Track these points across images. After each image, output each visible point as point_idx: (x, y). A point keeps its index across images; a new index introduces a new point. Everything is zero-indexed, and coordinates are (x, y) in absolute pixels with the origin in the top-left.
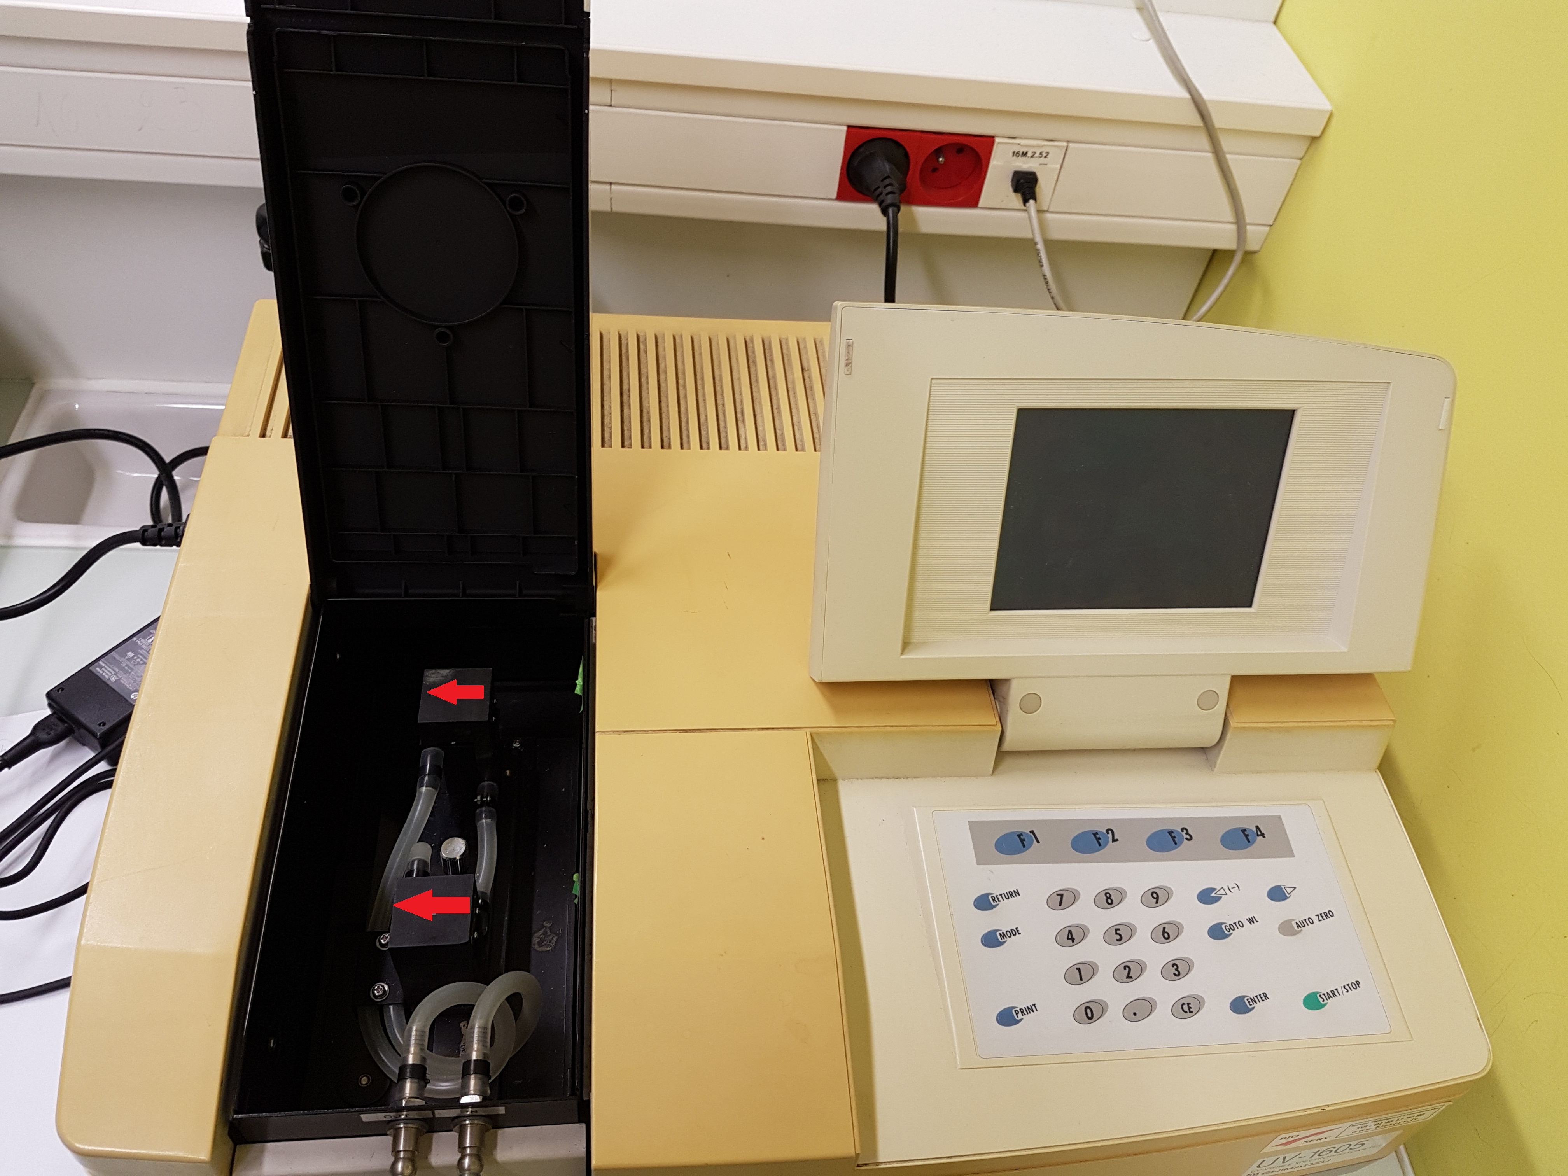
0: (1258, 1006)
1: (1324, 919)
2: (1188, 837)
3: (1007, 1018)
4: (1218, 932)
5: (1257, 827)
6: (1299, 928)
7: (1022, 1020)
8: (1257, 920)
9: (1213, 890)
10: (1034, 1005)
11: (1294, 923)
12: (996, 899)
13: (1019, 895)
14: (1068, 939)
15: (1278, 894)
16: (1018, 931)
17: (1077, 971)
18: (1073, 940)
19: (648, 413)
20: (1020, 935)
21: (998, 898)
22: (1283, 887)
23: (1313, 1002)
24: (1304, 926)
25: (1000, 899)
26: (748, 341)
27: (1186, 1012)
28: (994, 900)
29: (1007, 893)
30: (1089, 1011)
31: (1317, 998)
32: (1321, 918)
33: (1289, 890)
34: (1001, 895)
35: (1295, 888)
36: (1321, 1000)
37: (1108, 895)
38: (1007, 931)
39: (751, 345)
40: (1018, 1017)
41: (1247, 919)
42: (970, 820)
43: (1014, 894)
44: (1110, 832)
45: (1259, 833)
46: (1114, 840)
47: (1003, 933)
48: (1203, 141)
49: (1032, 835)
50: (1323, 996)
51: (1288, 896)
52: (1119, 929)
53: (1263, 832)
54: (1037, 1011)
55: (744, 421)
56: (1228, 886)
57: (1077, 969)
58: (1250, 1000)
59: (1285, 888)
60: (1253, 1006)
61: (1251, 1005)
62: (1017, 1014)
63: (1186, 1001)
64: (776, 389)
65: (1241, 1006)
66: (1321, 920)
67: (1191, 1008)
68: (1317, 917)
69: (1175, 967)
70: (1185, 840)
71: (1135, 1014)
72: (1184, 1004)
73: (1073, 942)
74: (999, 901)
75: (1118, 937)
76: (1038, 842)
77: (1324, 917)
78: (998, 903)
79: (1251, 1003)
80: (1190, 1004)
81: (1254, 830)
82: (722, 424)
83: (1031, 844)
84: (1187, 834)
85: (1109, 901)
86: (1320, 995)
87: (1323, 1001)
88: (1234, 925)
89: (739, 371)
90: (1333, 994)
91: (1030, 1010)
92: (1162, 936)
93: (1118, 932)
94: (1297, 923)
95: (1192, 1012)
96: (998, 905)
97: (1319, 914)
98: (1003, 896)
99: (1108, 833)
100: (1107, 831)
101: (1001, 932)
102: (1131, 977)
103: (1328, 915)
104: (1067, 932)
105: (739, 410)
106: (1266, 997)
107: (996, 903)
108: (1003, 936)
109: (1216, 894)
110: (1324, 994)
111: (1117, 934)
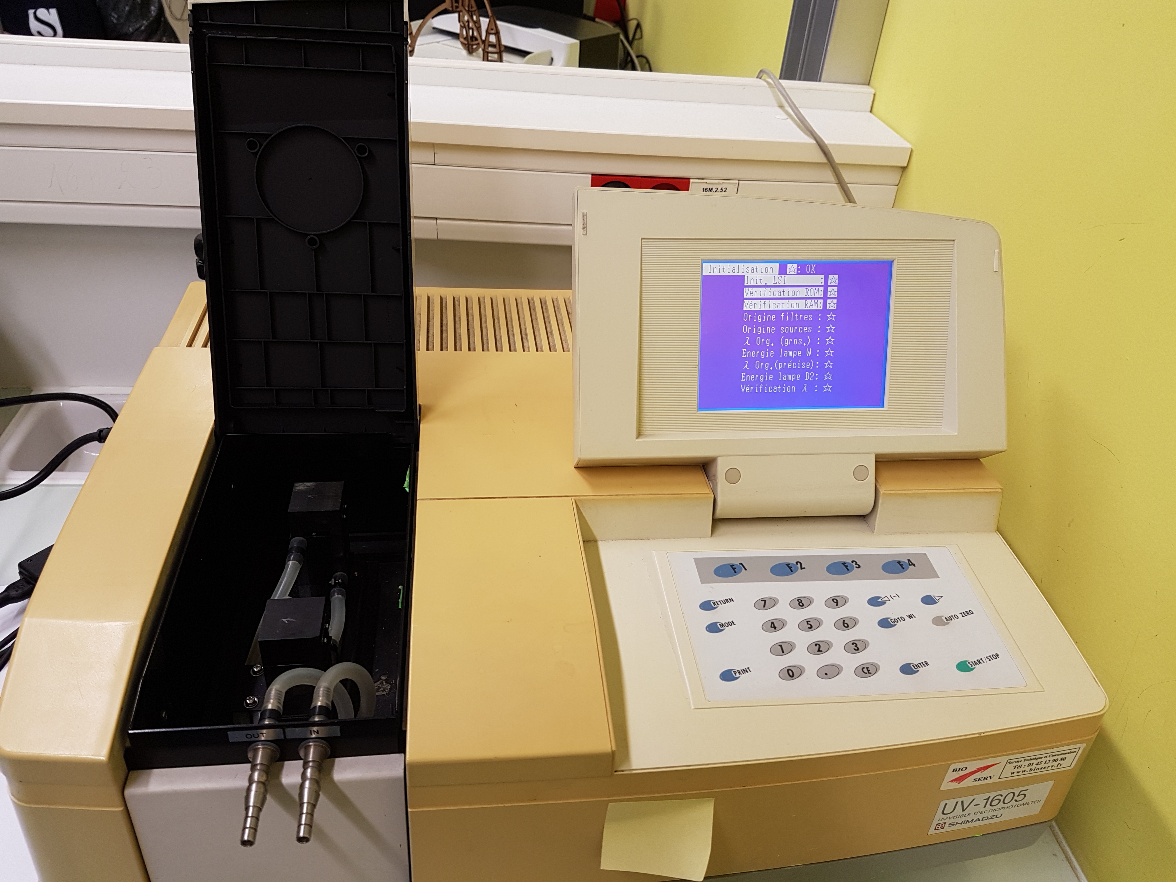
0: (922, 669)
1: (966, 616)
2: (857, 566)
3: (728, 676)
4: (885, 623)
5: (909, 560)
6: (948, 621)
7: (739, 677)
8: (915, 616)
9: (880, 597)
10: (748, 668)
11: (944, 618)
12: (716, 604)
13: (733, 601)
14: (771, 627)
15: (928, 600)
16: (733, 623)
17: (780, 647)
18: (775, 628)
19: (460, 335)
20: (735, 625)
21: (717, 603)
22: (932, 596)
23: (964, 667)
24: (952, 620)
25: (719, 603)
26: (530, 300)
27: (866, 673)
28: (714, 604)
29: (724, 600)
30: (790, 672)
31: (967, 665)
32: (964, 615)
33: (938, 598)
34: (720, 601)
35: (942, 597)
36: (970, 666)
37: (800, 601)
38: (725, 623)
39: (532, 302)
40: (736, 675)
41: (907, 616)
42: (694, 557)
43: (729, 601)
44: (798, 563)
45: (911, 564)
46: (802, 568)
47: (722, 624)
48: (829, 175)
49: (741, 565)
50: (971, 663)
51: (937, 601)
52: (810, 621)
53: (914, 563)
54: (750, 671)
55: (527, 339)
56: (890, 596)
57: (779, 645)
58: (915, 666)
59: (934, 596)
60: (917, 669)
61: (916, 669)
62: (735, 674)
63: (865, 666)
64: (549, 323)
65: (908, 669)
66: (964, 616)
67: (869, 670)
68: (961, 614)
69: (855, 645)
70: (855, 568)
71: (826, 674)
72: (864, 668)
73: (775, 629)
74: (718, 605)
75: (809, 626)
76: (746, 569)
77: (966, 614)
78: (717, 606)
79: (916, 667)
80: (868, 668)
81: (907, 562)
82: (512, 340)
83: (741, 571)
84: (856, 564)
85: (801, 604)
86: (969, 663)
87: (972, 666)
88: (898, 619)
89: (524, 314)
90: (979, 662)
91: (745, 671)
92: (843, 626)
93: (809, 623)
94: (946, 618)
95: (870, 673)
96: (718, 607)
97: (962, 612)
98: (721, 602)
99: (797, 564)
100: (797, 563)
101: (721, 623)
102: (821, 651)
103: (969, 613)
104: (771, 623)
105: (523, 333)
106: (927, 664)
107: (716, 606)
108: (722, 625)
109: (881, 600)
110: (972, 662)
111: (808, 624)
